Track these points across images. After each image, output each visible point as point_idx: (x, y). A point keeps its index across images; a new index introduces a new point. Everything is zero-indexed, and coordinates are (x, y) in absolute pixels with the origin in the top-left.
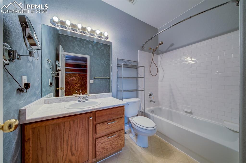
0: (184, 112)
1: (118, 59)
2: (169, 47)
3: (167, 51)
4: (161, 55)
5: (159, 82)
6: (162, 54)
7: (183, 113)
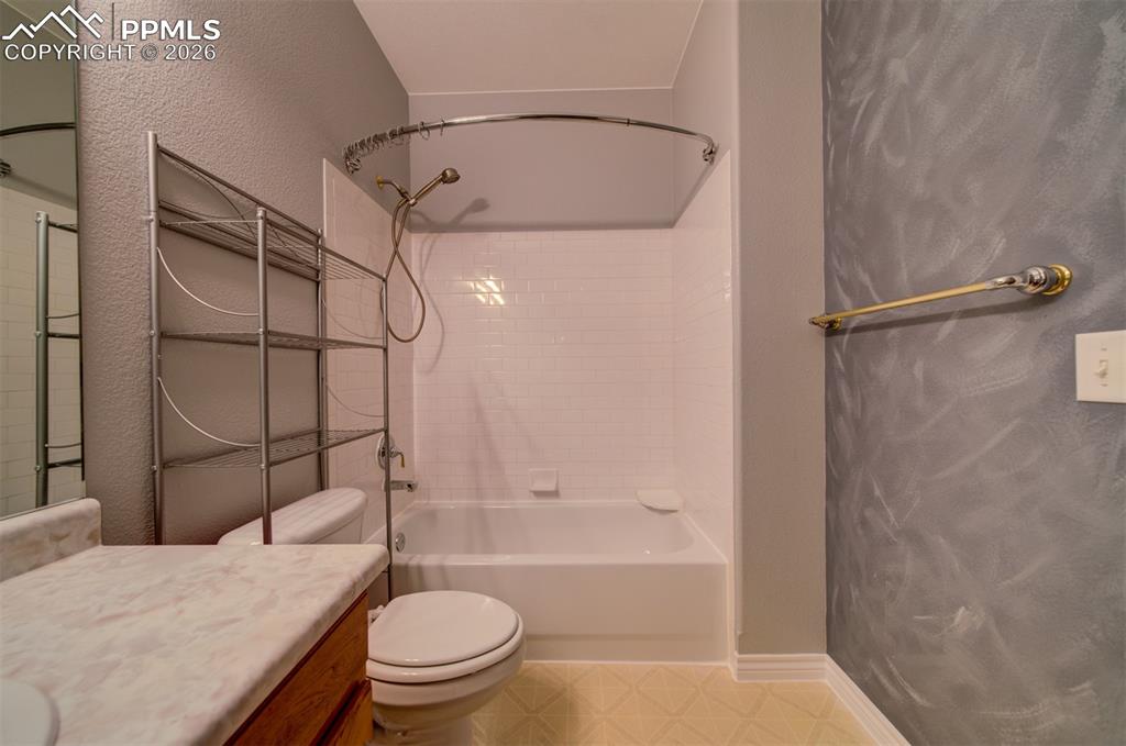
0: (532, 494)
1: (159, 151)
2: (467, 211)
3: (456, 226)
4: (424, 235)
5: (414, 374)
6: (432, 232)
7: (530, 501)
